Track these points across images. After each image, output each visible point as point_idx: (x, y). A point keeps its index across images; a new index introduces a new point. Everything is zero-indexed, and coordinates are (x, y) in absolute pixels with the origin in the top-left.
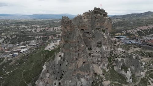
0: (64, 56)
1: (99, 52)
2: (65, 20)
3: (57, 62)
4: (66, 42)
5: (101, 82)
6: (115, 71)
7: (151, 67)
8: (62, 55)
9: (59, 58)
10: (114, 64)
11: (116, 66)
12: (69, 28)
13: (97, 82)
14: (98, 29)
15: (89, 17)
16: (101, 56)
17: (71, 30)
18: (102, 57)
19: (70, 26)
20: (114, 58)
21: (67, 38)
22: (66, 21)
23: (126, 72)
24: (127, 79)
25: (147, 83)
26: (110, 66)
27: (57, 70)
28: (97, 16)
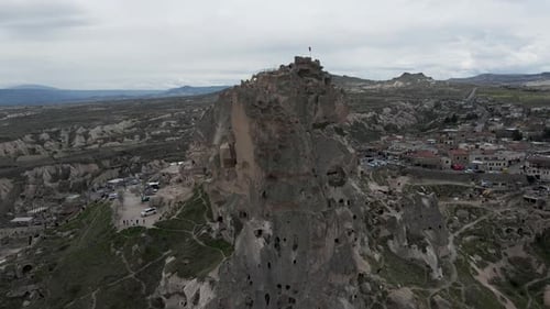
0: (275, 228)
1: (341, 201)
2: (258, 99)
3: (257, 258)
4: (271, 177)
5: (384, 297)
6: (392, 253)
7: (455, 225)
8: (267, 227)
9: (261, 242)
10: (385, 232)
11: (391, 237)
12: (273, 127)
13: (371, 300)
14: (323, 126)
15: (286, 88)
16: (352, 215)
17: (280, 132)
18: (355, 217)
19: (279, 119)
20: (374, 217)
21: (275, 164)
22: (260, 103)
23: (425, 251)
24: (432, 271)
25: (471, 272)
26: (374, 241)
27: (261, 288)
28: (310, 84)
